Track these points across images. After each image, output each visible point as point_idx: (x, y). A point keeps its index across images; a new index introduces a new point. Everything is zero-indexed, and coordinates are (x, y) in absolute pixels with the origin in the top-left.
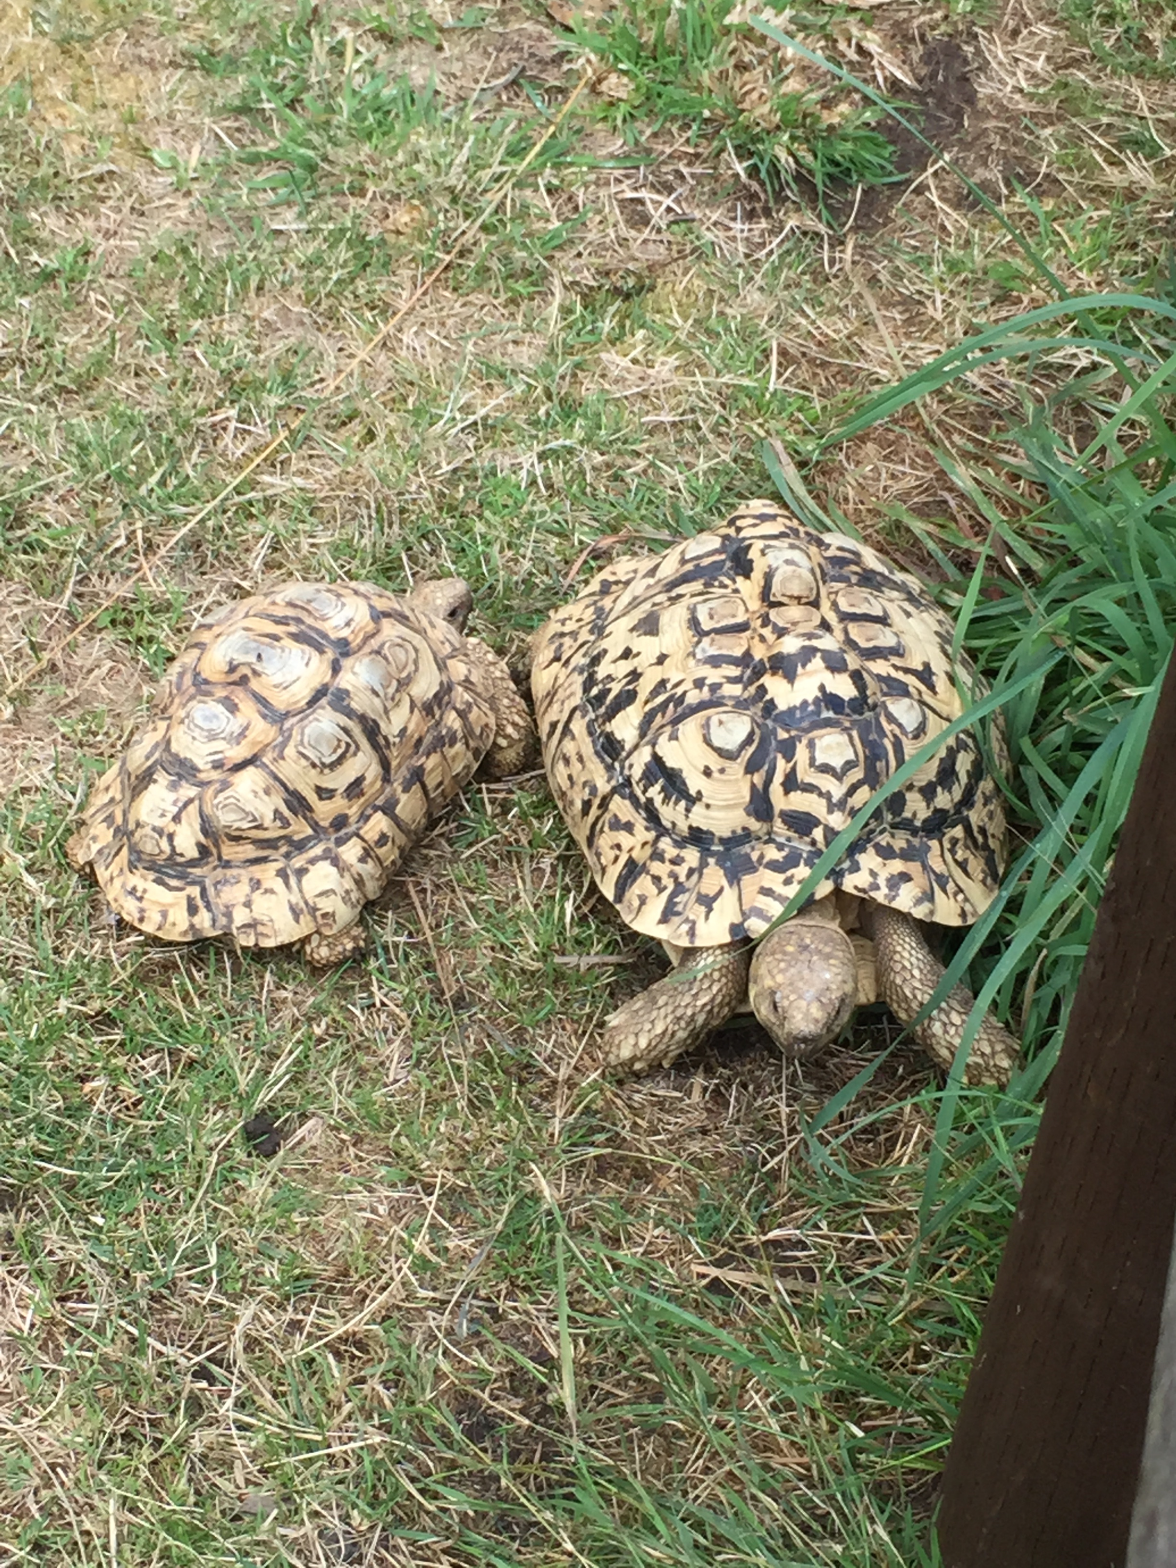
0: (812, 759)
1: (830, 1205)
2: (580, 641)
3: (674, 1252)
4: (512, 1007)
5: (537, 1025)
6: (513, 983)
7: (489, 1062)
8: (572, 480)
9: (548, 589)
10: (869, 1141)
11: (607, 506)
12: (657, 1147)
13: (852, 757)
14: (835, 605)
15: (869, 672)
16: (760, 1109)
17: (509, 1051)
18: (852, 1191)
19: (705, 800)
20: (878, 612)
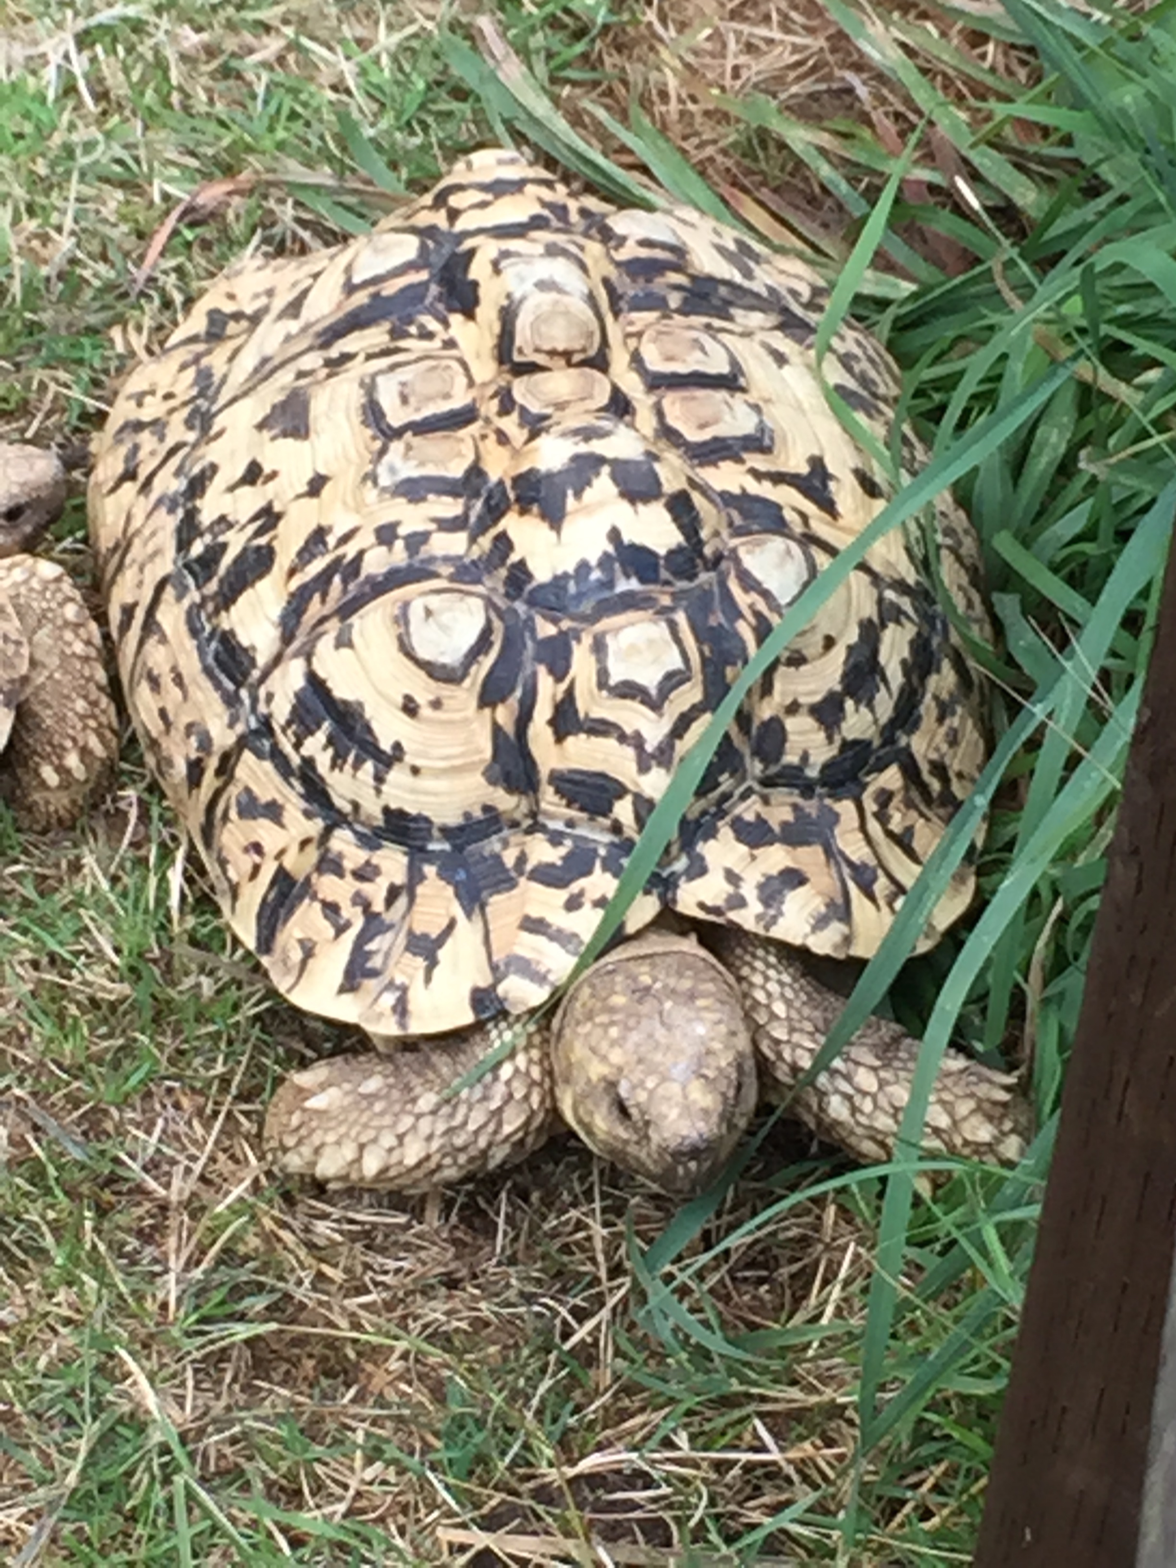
0: (603, 675)
1: (690, 1402)
2: (170, 442)
3: (405, 1509)
4: (77, 1071)
5: (124, 1103)
6: (76, 1027)
7: (37, 1175)
8: (144, 81)
9: (109, 287)
10: (761, 1281)
11: (213, 127)
12: (365, 1317)
13: (675, 662)
14: (637, 360)
15: (704, 490)
16: (554, 1234)
17: (77, 1154)
18: (731, 1372)
19: (408, 759)
20: (719, 366)
